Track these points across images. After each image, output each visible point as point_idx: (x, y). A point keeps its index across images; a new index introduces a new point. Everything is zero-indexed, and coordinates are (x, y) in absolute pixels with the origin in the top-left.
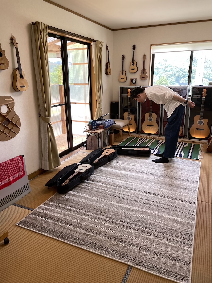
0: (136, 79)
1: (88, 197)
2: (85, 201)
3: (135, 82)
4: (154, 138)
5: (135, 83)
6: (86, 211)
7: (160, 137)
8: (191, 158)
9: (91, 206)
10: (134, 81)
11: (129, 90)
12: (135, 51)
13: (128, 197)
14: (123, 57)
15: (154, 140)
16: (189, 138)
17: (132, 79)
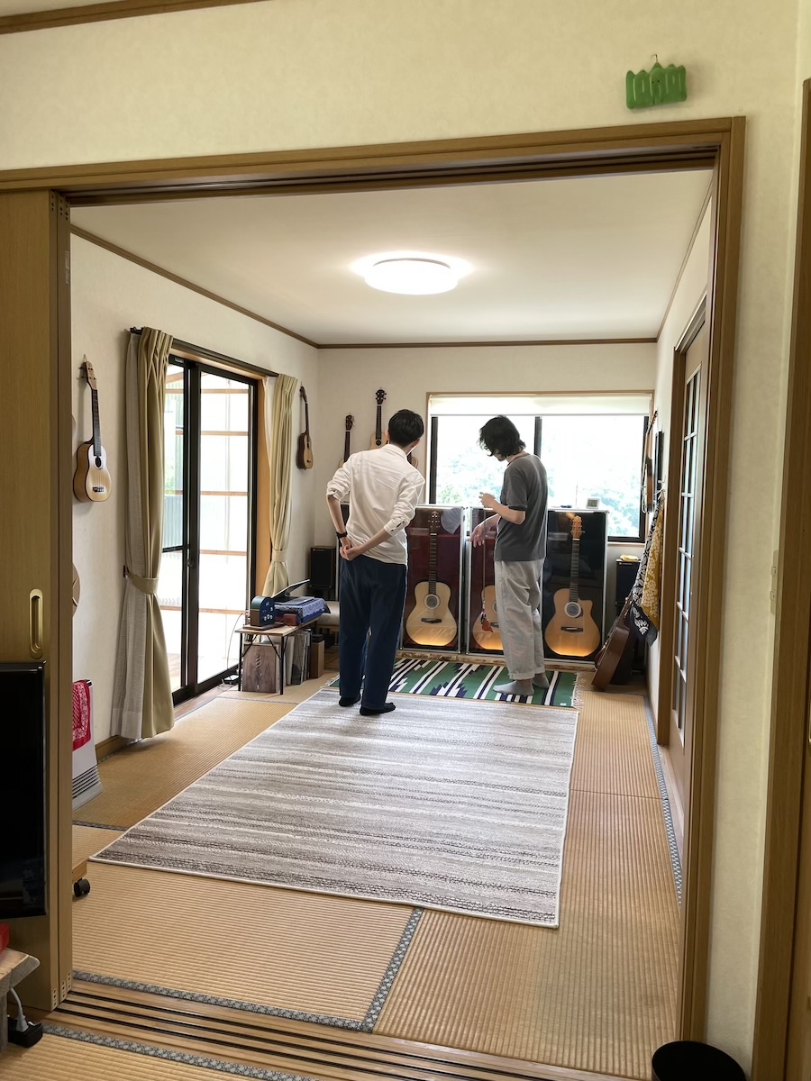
1: (280, 796)
2: (273, 804)
4: (444, 659)
6: (281, 823)
7: (461, 657)
8: (551, 704)
9: (293, 814)
12: (383, 406)
13: (391, 790)
14: (349, 421)
15: (446, 663)
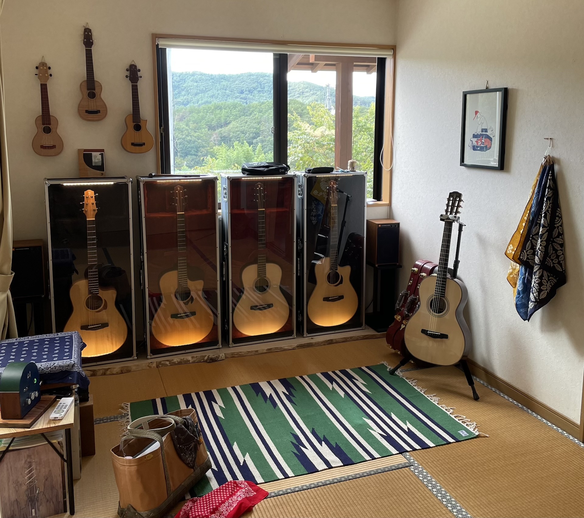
0: (103, 150)
3: (100, 164)
5: (101, 168)
10: (96, 158)
11: (90, 193)
12: (93, 48)
16: (309, 332)
17: (85, 150)
